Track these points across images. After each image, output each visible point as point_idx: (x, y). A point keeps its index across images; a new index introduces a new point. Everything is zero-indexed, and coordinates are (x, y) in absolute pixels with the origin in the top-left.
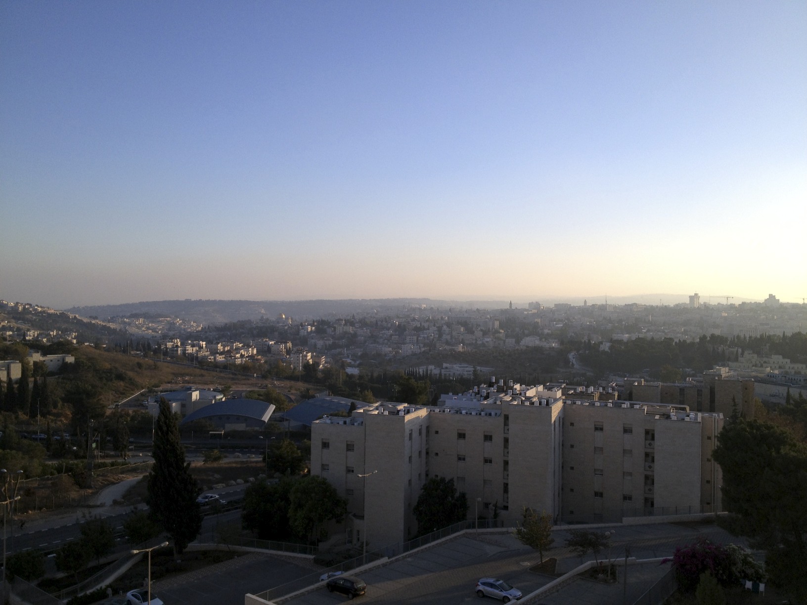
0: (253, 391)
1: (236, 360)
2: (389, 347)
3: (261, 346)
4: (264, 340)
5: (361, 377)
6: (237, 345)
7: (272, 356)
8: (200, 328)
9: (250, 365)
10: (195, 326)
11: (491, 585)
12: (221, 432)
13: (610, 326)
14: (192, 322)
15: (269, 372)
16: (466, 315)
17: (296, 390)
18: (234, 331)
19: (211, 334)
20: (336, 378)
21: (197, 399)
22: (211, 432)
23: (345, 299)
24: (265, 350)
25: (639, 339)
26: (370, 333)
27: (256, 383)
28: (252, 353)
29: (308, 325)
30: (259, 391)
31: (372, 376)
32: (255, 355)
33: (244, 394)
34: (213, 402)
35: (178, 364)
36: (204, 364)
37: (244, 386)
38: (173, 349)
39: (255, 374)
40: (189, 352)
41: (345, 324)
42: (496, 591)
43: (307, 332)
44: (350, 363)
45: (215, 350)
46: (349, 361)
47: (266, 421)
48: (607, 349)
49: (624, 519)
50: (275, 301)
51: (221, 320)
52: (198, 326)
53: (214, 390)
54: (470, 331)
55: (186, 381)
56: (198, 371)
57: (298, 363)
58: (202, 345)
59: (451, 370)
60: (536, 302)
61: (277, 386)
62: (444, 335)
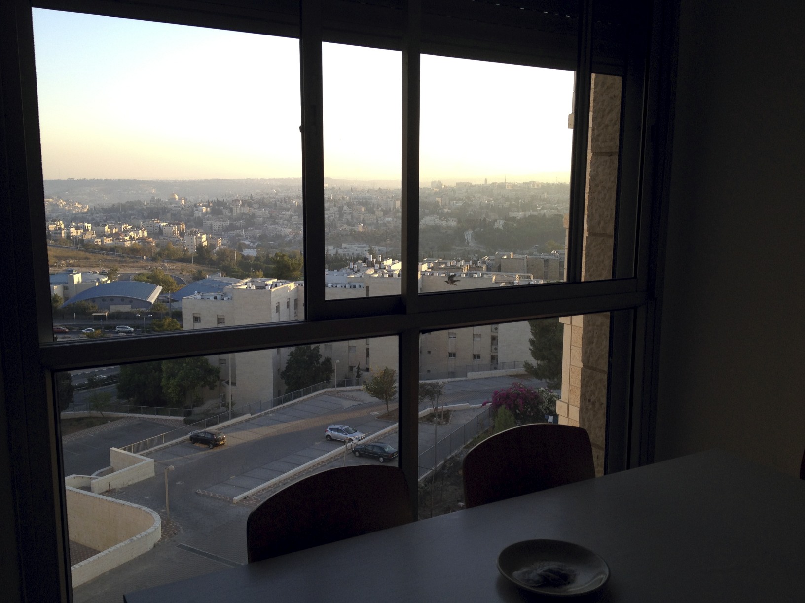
0: (141, 273)
1: (125, 243)
2: (289, 228)
3: (152, 228)
4: (155, 222)
5: (257, 258)
6: (126, 227)
7: (164, 239)
8: (86, 210)
9: (138, 248)
10: (79, 207)
11: (338, 430)
12: (104, 314)
13: (507, 204)
14: (77, 204)
15: (160, 254)
16: (368, 195)
17: (188, 272)
18: (123, 213)
19: (97, 215)
20: (231, 260)
21: (79, 282)
22: (94, 314)
23: (243, 178)
24: (157, 233)
25: (531, 216)
26: (270, 214)
27: (146, 266)
28: (143, 235)
29: (202, 206)
30: (148, 274)
31: (268, 256)
32: (146, 237)
33: (132, 277)
34: (97, 284)
35: (62, 247)
36: (90, 247)
37: (132, 269)
38: (56, 232)
39: (145, 257)
40: (74, 234)
41: (243, 205)
42: (342, 435)
43: (202, 213)
44: (249, 245)
45: (102, 232)
46: (247, 242)
47: (153, 302)
48: (500, 227)
49: (469, 374)
50: (167, 180)
51: (108, 200)
52: (84, 207)
53: (100, 273)
54: (371, 211)
55: (70, 264)
56: (82, 254)
57: (192, 245)
58: (87, 227)
59: (350, 250)
60: (439, 181)
61: (167, 269)
62: (345, 216)
